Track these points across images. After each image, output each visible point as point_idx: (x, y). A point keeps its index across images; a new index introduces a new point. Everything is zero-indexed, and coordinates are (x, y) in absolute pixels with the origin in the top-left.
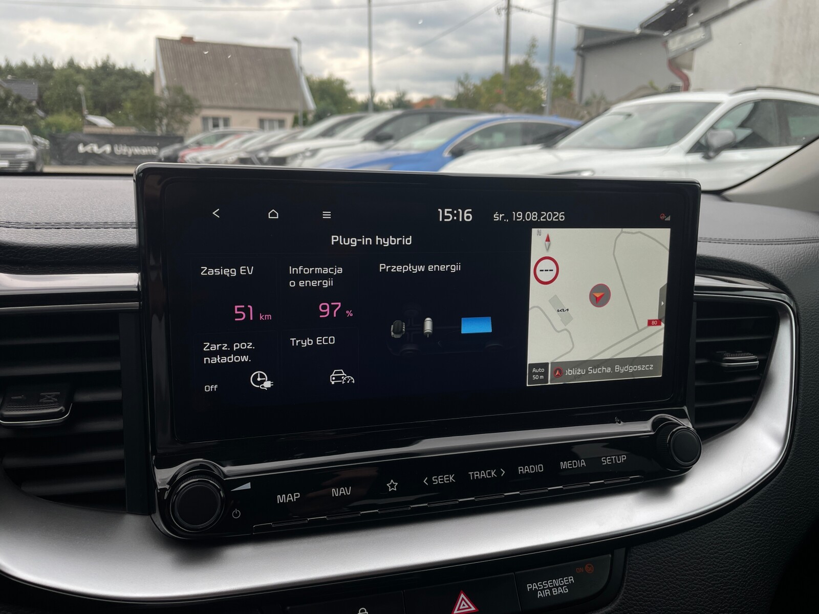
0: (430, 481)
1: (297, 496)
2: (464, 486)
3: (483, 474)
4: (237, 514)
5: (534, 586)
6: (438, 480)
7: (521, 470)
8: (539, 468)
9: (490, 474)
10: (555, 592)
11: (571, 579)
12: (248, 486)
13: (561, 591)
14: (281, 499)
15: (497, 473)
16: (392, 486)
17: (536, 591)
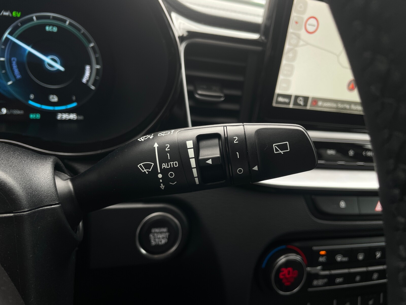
16: (351, 153)
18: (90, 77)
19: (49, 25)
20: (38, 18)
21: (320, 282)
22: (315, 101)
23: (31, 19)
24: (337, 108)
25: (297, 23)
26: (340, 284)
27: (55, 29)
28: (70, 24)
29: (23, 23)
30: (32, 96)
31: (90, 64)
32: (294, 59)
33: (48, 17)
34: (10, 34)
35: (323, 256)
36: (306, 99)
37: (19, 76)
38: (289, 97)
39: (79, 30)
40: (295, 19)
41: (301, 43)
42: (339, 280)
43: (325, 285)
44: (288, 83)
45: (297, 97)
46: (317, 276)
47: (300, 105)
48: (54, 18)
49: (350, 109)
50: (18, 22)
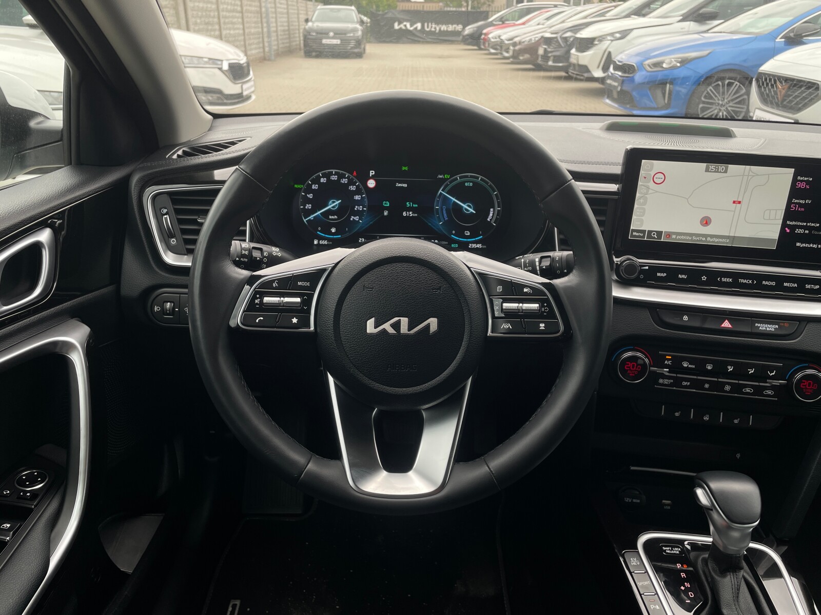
0: (721, 279)
1: (665, 274)
2: (735, 284)
3: (745, 281)
4: (642, 276)
5: (759, 325)
6: (724, 280)
7: (764, 282)
8: (773, 283)
9: (749, 281)
10: (768, 329)
11: (777, 326)
12: (647, 268)
13: (770, 329)
14: (659, 274)
15: (753, 282)
16: (704, 278)
17: (759, 327)
18: (492, 217)
19: (467, 182)
20: (461, 178)
21: (666, 381)
22: (669, 235)
23: (457, 179)
24: (692, 240)
25: (645, 178)
26: (686, 387)
27: (471, 184)
28: (481, 179)
29: (451, 182)
30: (454, 232)
31: (493, 207)
32: (645, 203)
33: (467, 177)
34: (442, 190)
35: (668, 360)
36: (659, 233)
37: (446, 219)
38: (643, 232)
39: (487, 183)
40: (644, 175)
41: (650, 191)
42: (685, 383)
43: (671, 385)
44: (642, 221)
45: (650, 232)
46: (663, 376)
47: (654, 238)
48: (471, 177)
49: (706, 241)
50: (447, 182)
